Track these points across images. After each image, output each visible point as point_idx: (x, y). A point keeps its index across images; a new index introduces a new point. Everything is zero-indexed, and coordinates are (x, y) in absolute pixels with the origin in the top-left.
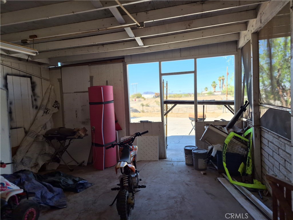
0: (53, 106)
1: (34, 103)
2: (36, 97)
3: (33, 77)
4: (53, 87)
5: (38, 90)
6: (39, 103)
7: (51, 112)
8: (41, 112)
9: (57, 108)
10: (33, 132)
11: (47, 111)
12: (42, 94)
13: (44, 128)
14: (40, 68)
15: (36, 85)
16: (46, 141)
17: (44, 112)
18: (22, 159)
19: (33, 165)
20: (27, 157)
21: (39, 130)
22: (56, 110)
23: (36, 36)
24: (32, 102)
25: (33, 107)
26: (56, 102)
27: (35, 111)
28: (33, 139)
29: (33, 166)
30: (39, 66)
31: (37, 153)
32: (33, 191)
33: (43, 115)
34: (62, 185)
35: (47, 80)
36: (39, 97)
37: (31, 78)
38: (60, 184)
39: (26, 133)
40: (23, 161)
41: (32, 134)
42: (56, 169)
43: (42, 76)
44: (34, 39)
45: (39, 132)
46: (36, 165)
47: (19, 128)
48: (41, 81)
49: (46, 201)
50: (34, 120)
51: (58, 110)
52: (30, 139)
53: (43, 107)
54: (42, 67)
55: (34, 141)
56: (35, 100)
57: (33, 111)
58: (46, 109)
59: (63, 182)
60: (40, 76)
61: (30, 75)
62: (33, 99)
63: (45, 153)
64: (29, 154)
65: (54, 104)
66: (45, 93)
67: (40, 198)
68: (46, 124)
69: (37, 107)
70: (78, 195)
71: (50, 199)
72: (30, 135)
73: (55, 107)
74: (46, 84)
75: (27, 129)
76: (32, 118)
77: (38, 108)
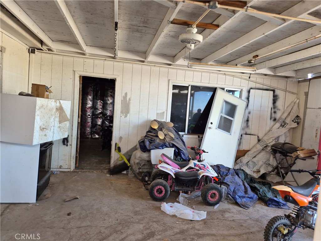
0: (293, 121)
1: (273, 115)
2: (276, 110)
3: (276, 90)
4: (298, 101)
5: (279, 103)
6: (278, 116)
7: (288, 127)
8: (278, 125)
9: (296, 123)
10: (264, 141)
11: (284, 125)
12: (283, 107)
13: (276, 141)
14: (287, 81)
15: (279, 98)
16: (272, 152)
17: (281, 125)
18: (248, 162)
19: (256, 170)
20: (252, 162)
21: (270, 141)
22: (295, 125)
23: (257, 56)
24: (271, 114)
25: (271, 119)
26: (297, 116)
27: (272, 123)
28: (262, 148)
29: (256, 172)
30: (286, 79)
31: (262, 162)
32: (229, 184)
33: (279, 128)
34: (259, 193)
35: (293, 93)
36: (279, 110)
37: (274, 91)
38: (258, 191)
39: (259, 140)
40: (248, 164)
41: (263, 143)
42: (275, 182)
43: (287, 89)
44: (256, 58)
45: (269, 143)
46: (258, 171)
47: (253, 135)
48: (286, 94)
49: (235, 196)
50: (269, 131)
51: (297, 125)
52: (259, 147)
53: (281, 120)
54: (290, 79)
55: (263, 150)
56: (275, 112)
57: (270, 123)
58: (284, 123)
59: (262, 192)
60: (285, 89)
61: (273, 89)
62: (273, 111)
63: (269, 164)
64: (255, 160)
65: (294, 119)
66: (288, 106)
67: (232, 191)
68: (279, 136)
69: (275, 120)
70: (266, 208)
71: (240, 197)
72: (260, 144)
73: (294, 121)
74: (291, 98)
75: (260, 138)
76: (268, 129)
77: (277, 120)
